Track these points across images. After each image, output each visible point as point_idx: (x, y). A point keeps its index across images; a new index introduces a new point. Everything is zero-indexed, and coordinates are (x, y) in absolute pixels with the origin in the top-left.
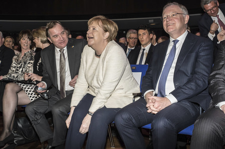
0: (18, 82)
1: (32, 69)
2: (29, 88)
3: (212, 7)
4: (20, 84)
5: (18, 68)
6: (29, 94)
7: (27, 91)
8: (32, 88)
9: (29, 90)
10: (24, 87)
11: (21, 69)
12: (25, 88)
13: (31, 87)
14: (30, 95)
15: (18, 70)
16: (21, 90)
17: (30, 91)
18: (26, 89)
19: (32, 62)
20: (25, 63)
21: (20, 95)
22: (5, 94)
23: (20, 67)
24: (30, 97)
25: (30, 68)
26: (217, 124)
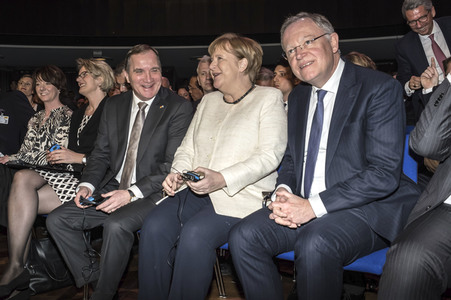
0: (40, 168)
1: (65, 142)
2: (59, 181)
3: (419, 16)
4: (42, 172)
5: (38, 140)
6: (60, 192)
7: (56, 185)
8: (66, 181)
9: (61, 184)
10: (51, 178)
11: (44, 144)
12: (53, 180)
13: (63, 179)
14: (61, 195)
15: (38, 145)
16: (46, 183)
17: (62, 186)
18: (55, 183)
19: (66, 128)
20: (52, 131)
21: (43, 194)
22: (12, 191)
23: (43, 140)
24: (63, 197)
25: (62, 141)
26: (430, 253)
